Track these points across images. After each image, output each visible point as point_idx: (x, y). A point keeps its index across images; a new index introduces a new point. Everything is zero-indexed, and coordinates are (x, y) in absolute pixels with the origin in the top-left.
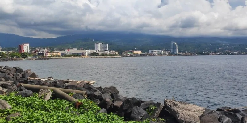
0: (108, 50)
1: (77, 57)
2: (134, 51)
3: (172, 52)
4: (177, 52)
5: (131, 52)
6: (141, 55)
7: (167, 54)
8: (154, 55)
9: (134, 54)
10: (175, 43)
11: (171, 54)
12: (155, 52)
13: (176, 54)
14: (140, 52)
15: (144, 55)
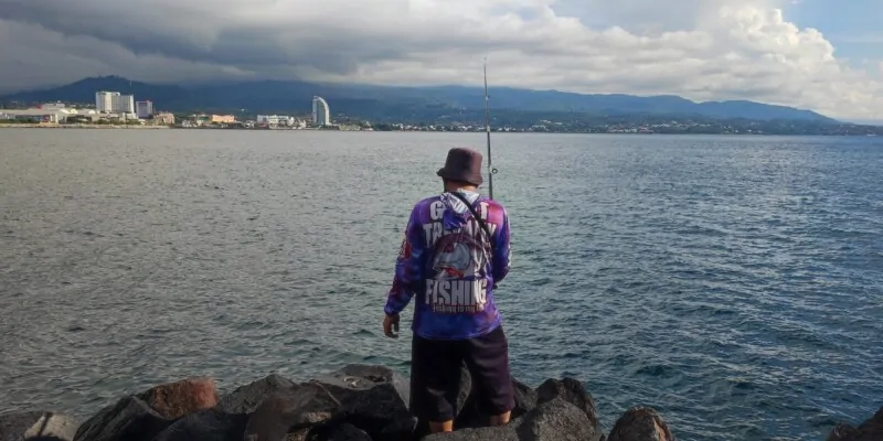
0: (132, 110)
1: (24, 125)
2: (214, 116)
3: (315, 120)
4: (328, 123)
5: (206, 118)
6: (231, 126)
7: (303, 124)
8: (267, 128)
9: (215, 123)
10: (323, 100)
11: (311, 126)
12: (274, 120)
13: (325, 127)
14: (230, 119)
15: (240, 127)
